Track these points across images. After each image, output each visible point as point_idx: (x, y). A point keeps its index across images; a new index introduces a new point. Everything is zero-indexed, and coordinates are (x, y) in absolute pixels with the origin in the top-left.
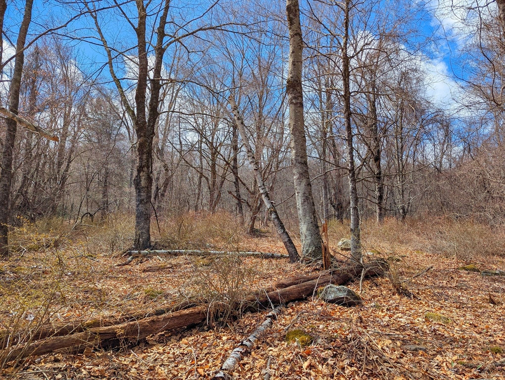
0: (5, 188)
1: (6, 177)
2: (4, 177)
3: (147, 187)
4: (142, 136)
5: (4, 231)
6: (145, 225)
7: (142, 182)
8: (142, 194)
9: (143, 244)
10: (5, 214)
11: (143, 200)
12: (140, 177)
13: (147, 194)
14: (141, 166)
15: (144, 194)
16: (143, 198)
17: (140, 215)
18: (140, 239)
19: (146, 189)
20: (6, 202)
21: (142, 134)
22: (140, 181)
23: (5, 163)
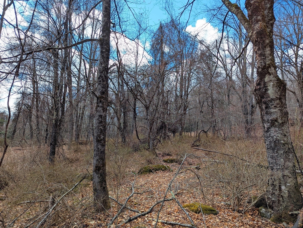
0: (100, 119)
1: (101, 106)
2: (98, 106)
3: (280, 99)
4: (259, 20)
5: (101, 175)
6: (287, 163)
7: (269, 92)
8: (272, 110)
9: (289, 196)
10: (101, 152)
11: (276, 120)
12: (265, 83)
13: (281, 110)
14: (265, 66)
15: (277, 110)
16: (274, 116)
17: (276, 146)
18: (283, 188)
19: (278, 101)
20: (102, 137)
21: (259, 18)
22: (267, 90)
23: (101, 90)
